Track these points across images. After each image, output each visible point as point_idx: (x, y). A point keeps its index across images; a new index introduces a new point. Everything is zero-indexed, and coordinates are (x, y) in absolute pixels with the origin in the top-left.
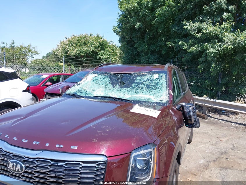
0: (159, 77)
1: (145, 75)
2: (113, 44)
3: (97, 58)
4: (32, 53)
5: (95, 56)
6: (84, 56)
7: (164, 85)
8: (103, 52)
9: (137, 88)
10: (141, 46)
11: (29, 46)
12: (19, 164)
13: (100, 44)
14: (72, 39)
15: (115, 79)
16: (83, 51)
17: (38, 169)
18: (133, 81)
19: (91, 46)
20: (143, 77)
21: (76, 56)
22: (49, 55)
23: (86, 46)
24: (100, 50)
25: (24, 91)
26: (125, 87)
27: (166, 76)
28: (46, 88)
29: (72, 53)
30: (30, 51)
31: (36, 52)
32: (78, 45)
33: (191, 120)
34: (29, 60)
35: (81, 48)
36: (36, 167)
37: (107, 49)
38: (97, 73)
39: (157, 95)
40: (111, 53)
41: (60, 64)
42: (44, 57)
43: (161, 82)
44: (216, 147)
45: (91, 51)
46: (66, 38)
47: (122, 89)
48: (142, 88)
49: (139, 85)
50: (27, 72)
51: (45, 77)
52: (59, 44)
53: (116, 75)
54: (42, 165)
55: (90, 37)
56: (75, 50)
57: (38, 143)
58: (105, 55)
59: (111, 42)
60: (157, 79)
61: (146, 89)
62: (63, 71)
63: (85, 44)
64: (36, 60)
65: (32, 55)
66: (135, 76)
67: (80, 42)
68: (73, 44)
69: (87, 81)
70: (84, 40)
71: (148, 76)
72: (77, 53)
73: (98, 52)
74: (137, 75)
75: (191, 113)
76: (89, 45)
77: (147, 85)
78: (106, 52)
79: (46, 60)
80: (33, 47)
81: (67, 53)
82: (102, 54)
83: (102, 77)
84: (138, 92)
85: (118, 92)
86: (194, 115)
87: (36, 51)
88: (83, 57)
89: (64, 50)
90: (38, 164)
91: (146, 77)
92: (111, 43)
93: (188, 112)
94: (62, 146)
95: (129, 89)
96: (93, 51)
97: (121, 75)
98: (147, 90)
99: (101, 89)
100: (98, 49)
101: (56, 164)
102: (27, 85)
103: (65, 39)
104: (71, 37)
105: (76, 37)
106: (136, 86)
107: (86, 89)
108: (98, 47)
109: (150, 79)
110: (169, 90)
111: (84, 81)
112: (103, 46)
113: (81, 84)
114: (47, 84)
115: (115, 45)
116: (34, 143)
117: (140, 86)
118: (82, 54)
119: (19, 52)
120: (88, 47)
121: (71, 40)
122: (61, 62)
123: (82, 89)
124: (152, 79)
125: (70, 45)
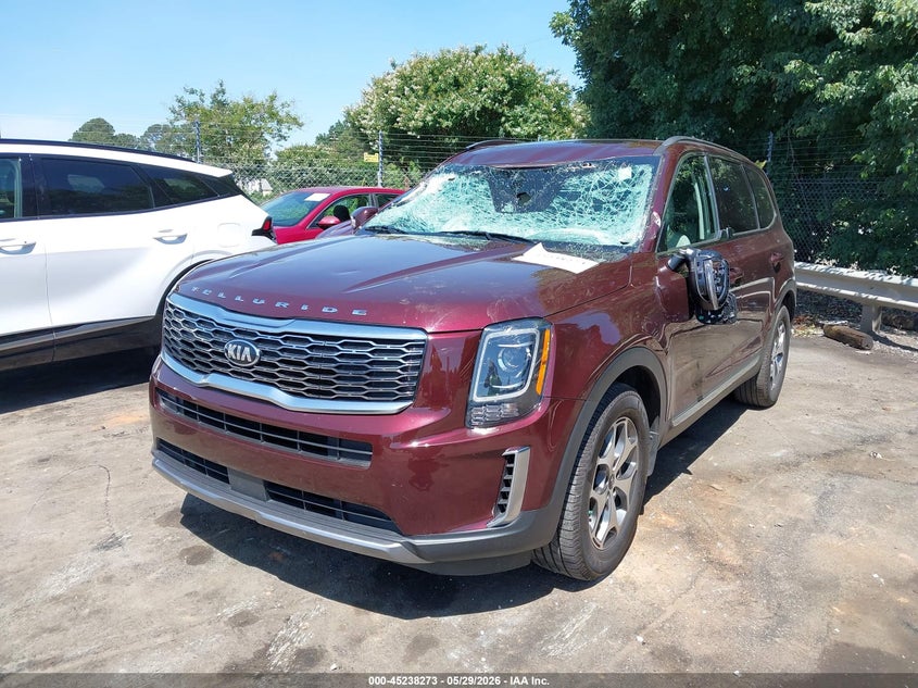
0: (633, 175)
1: (592, 171)
2: (557, 81)
3: (497, 135)
4: (280, 122)
5: (492, 127)
6: (453, 128)
7: (642, 200)
8: (518, 109)
9: (564, 210)
10: (654, 85)
11: (273, 98)
12: (249, 346)
13: (510, 82)
14: (411, 68)
15: (504, 187)
16: (450, 112)
17: (286, 356)
18: (557, 190)
19: (479, 91)
20: (585, 178)
21: (424, 130)
22: (336, 130)
23: (462, 90)
24: (511, 105)
25: (256, 233)
26: (531, 209)
27: (654, 172)
28: (320, 232)
29: (410, 120)
30: (273, 115)
31: (294, 119)
32: (433, 88)
33: (707, 297)
34: (273, 148)
35: (439, 98)
36: (283, 350)
37: (533, 101)
38: (456, 171)
39: (619, 228)
40: (549, 113)
41: (367, 157)
42: (320, 139)
43: (637, 189)
44: (855, 423)
45: (478, 109)
46: (394, 65)
47: (523, 215)
48: (580, 212)
49: (572, 203)
50: (265, 193)
51: (319, 200)
52: (369, 90)
53: (507, 173)
54: (294, 347)
55: (477, 59)
56: (423, 107)
57: (285, 305)
58: (525, 121)
59: (553, 72)
60: (628, 181)
61: (590, 213)
62: (380, 181)
63: (457, 84)
64: (294, 151)
65: (279, 131)
66: (564, 174)
67: (439, 77)
68: (415, 88)
69: (425, 194)
70: (452, 72)
71: (602, 174)
72: (429, 118)
73: (500, 111)
74: (570, 171)
75: (710, 278)
76: (472, 87)
77: (596, 200)
78: (532, 112)
79: (328, 150)
80: (283, 101)
81: (393, 120)
82: (515, 117)
83: (468, 182)
84: (566, 223)
85: (509, 224)
86: (718, 285)
87: (293, 114)
88: (448, 131)
89: (384, 109)
90: (287, 345)
91: (596, 178)
92: (552, 78)
93: (700, 275)
94: (334, 310)
95: (541, 215)
96: (484, 108)
97: (521, 174)
98: (593, 216)
99: (462, 217)
100: (500, 102)
101: (323, 343)
102: (265, 215)
103: (392, 71)
104: (410, 63)
105: (426, 59)
106: (564, 205)
107: (423, 217)
108: (504, 93)
109: (605, 182)
110: (652, 210)
111: (417, 194)
112: (520, 88)
113: (408, 201)
114: (325, 221)
115: (567, 85)
116: (278, 305)
117: (575, 205)
118: (446, 124)
119: (241, 122)
120: (467, 96)
121: (407, 73)
122: (373, 153)
123: (411, 218)
124: (611, 182)
125: (407, 89)
